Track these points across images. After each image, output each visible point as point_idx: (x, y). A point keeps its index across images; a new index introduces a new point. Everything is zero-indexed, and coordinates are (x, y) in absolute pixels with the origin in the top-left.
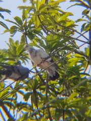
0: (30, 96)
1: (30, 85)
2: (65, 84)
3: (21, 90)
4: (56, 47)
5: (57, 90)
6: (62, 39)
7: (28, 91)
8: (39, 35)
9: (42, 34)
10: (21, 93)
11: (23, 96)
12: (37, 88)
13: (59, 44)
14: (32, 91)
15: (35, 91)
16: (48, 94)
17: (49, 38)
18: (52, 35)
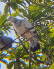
0: (14, 65)
1: (13, 55)
3: (4, 59)
4: (38, 17)
6: (44, 10)
7: (11, 60)
8: (22, 5)
9: (25, 4)
10: (5, 62)
14: (15, 60)
15: (18, 61)
16: (31, 63)
17: (32, 8)
18: (35, 5)
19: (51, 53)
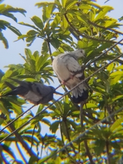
0: (59, 126)
1: (57, 111)
2: (107, 108)
3: (45, 118)
4: (91, 57)
5: (96, 116)
6: (100, 46)
7: (56, 120)
8: (67, 41)
10: (46, 122)
11: (49, 127)
12: (69, 115)
13: (97, 52)
14: (61, 119)
15: (65, 119)
16: (84, 123)
17: (82, 44)
18: (86, 40)
19: (113, 107)
